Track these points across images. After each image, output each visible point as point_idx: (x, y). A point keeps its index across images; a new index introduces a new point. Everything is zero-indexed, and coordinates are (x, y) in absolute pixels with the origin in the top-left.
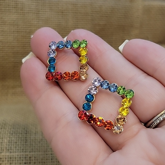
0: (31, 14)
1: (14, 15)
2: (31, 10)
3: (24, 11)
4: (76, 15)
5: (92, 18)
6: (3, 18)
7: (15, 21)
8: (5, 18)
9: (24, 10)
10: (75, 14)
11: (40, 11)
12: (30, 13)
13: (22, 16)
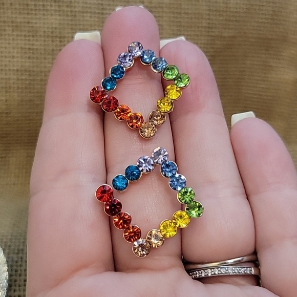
0: (89, 15)
1: (54, 17)
2: (88, 6)
3: (73, 9)
4: (177, 18)
5: (209, 23)
6: (32, 23)
7: (56, 28)
8: (36, 23)
9: (75, 7)
10: (176, 15)
11: (106, 9)
12: (87, 12)
13: (70, 18)
